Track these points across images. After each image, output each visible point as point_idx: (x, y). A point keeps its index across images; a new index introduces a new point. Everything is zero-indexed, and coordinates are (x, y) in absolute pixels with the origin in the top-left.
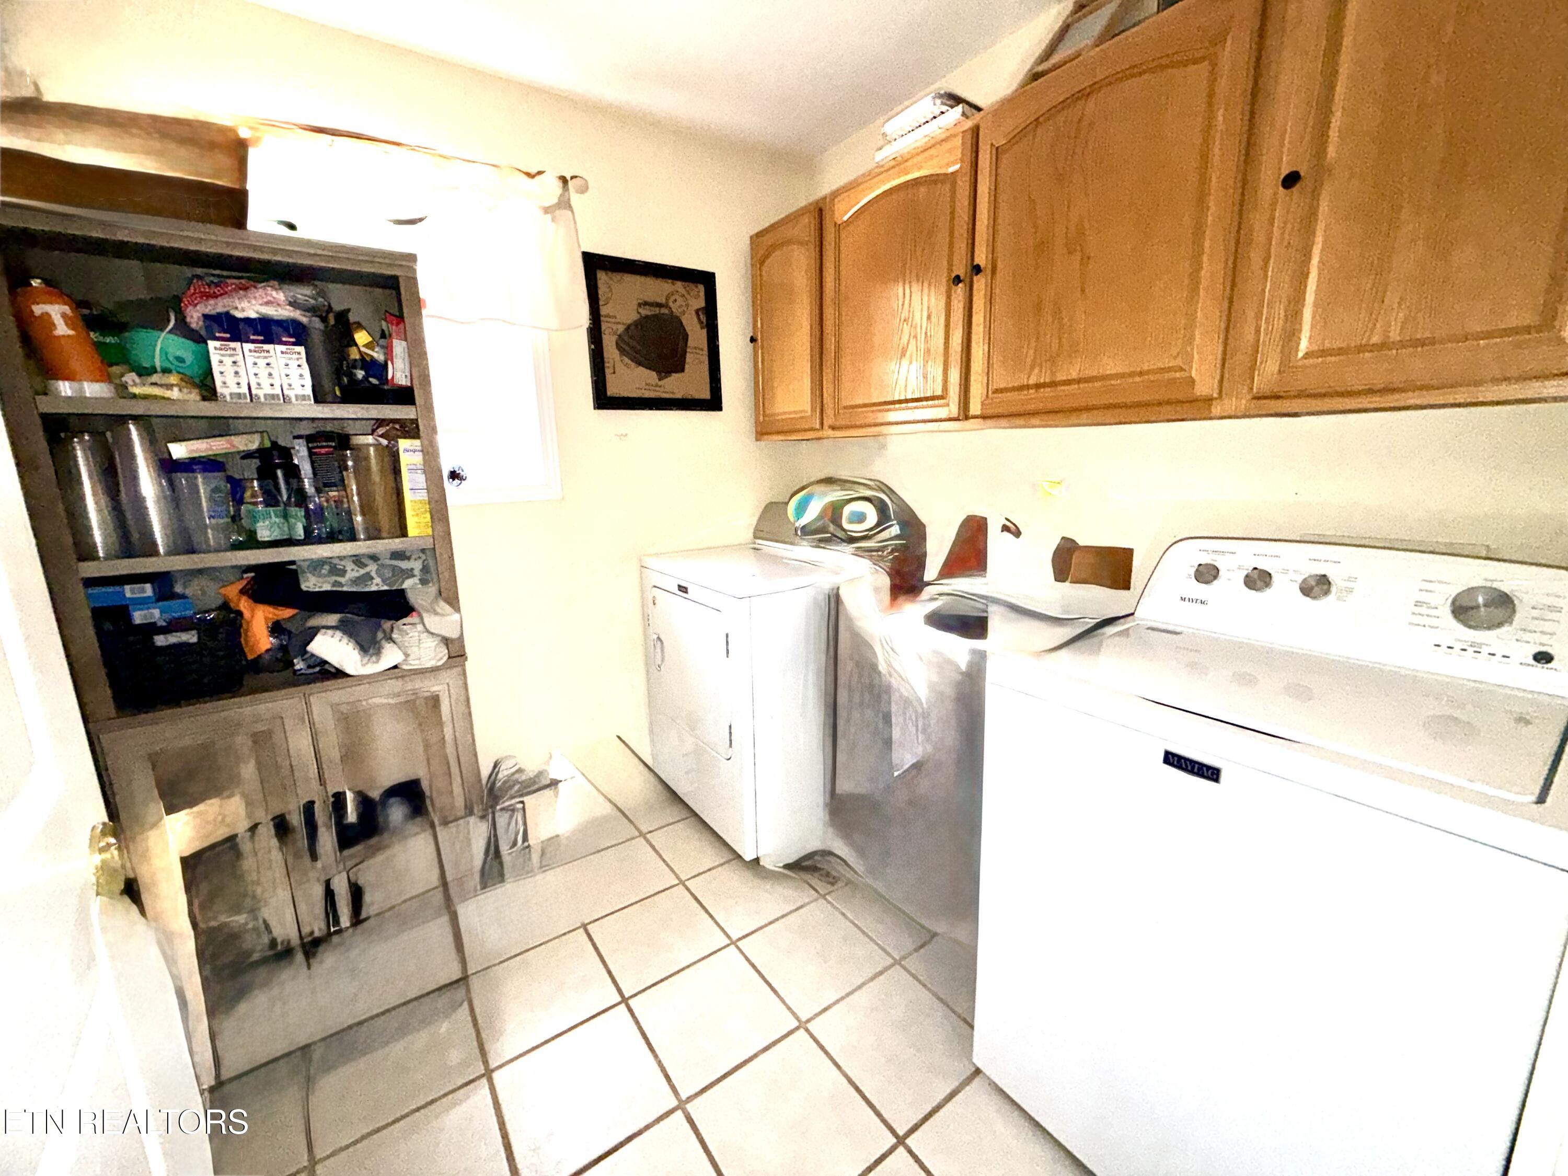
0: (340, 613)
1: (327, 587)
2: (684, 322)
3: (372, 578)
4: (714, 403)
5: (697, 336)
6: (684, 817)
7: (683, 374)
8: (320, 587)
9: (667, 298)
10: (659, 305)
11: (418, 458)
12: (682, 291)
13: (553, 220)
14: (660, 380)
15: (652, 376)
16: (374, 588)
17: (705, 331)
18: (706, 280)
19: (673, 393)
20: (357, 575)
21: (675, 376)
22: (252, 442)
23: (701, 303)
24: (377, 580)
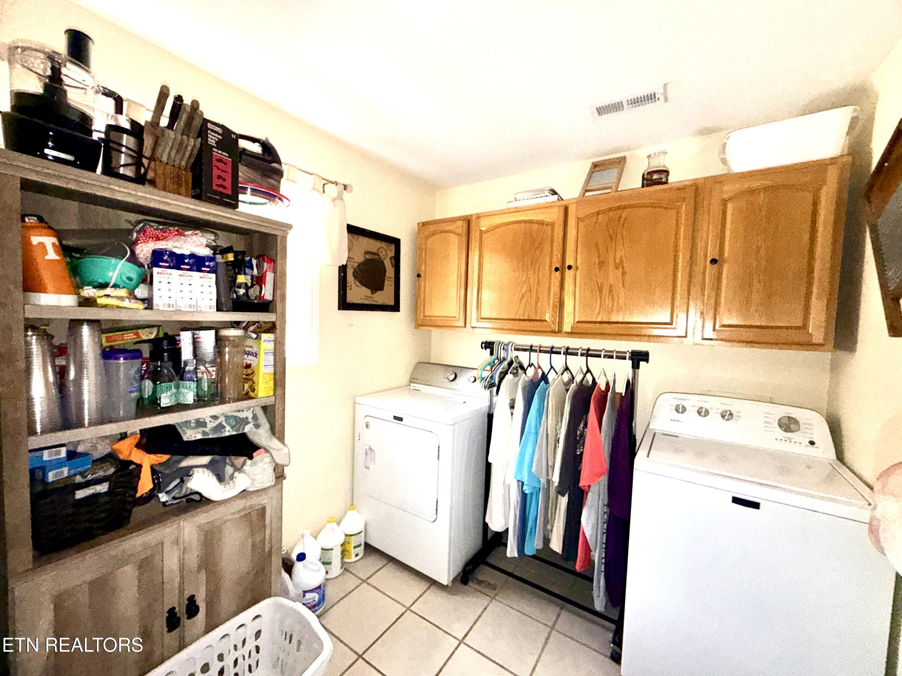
0: (212, 455)
1: (199, 437)
2: (385, 263)
3: (224, 427)
4: (395, 308)
5: (390, 272)
6: (384, 563)
7: (383, 292)
8: (195, 437)
9: (378, 250)
10: (374, 254)
11: (271, 346)
12: (385, 247)
13: (334, 206)
14: (372, 294)
15: (368, 292)
16: (227, 434)
17: (393, 269)
18: (396, 242)
19: (377, 302)
20: (215, 425)
21: (379, 293)
22: (151, 333)
23: (393, 254)
24: (228, 428)
